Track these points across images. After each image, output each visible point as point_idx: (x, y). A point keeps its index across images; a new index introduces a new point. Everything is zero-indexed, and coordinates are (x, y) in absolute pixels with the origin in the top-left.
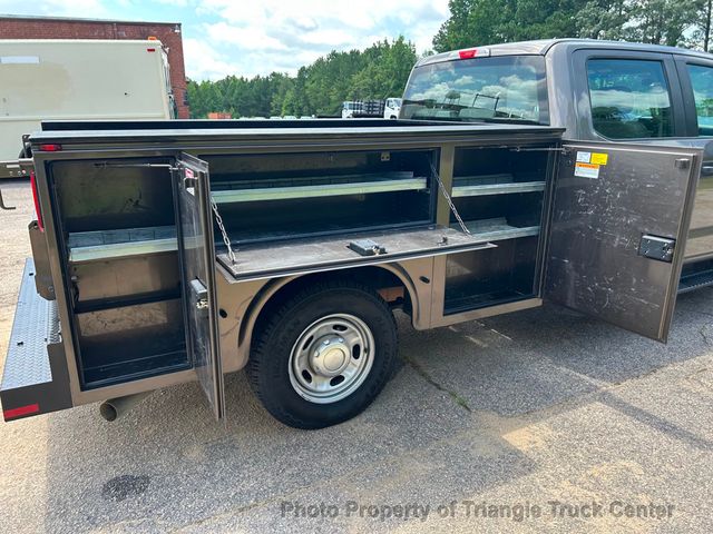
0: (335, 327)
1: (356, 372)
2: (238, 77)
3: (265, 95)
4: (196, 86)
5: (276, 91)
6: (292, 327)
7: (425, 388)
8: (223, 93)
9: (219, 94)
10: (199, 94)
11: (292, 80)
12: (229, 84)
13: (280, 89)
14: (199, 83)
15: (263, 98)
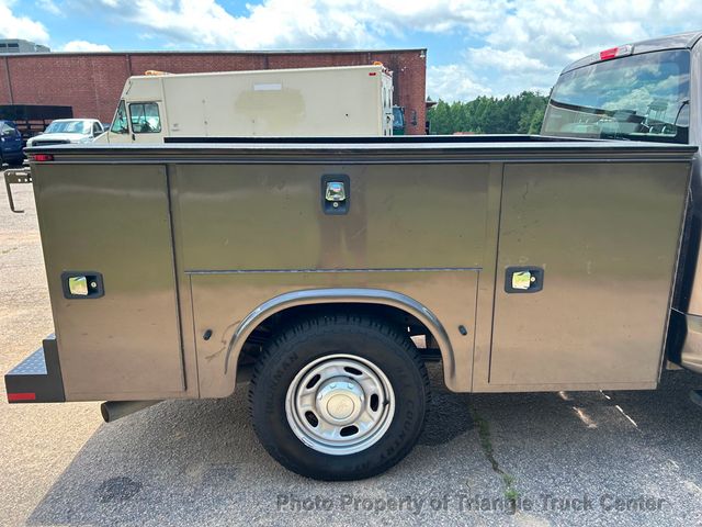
0: (347, 369)
1: (374, 427)
2: (489, 97)
3: (513, 113)
4: (448, 107)
5: (525, 110)
6: (289, 361)
7: (477, 464)
8: (472, 113)
9: (468, 114)
10: (449, 115)
11: (543, 99)
12: (480, 104)
13: (530, 108)
14: (450, 105)
15: (511, 117)
